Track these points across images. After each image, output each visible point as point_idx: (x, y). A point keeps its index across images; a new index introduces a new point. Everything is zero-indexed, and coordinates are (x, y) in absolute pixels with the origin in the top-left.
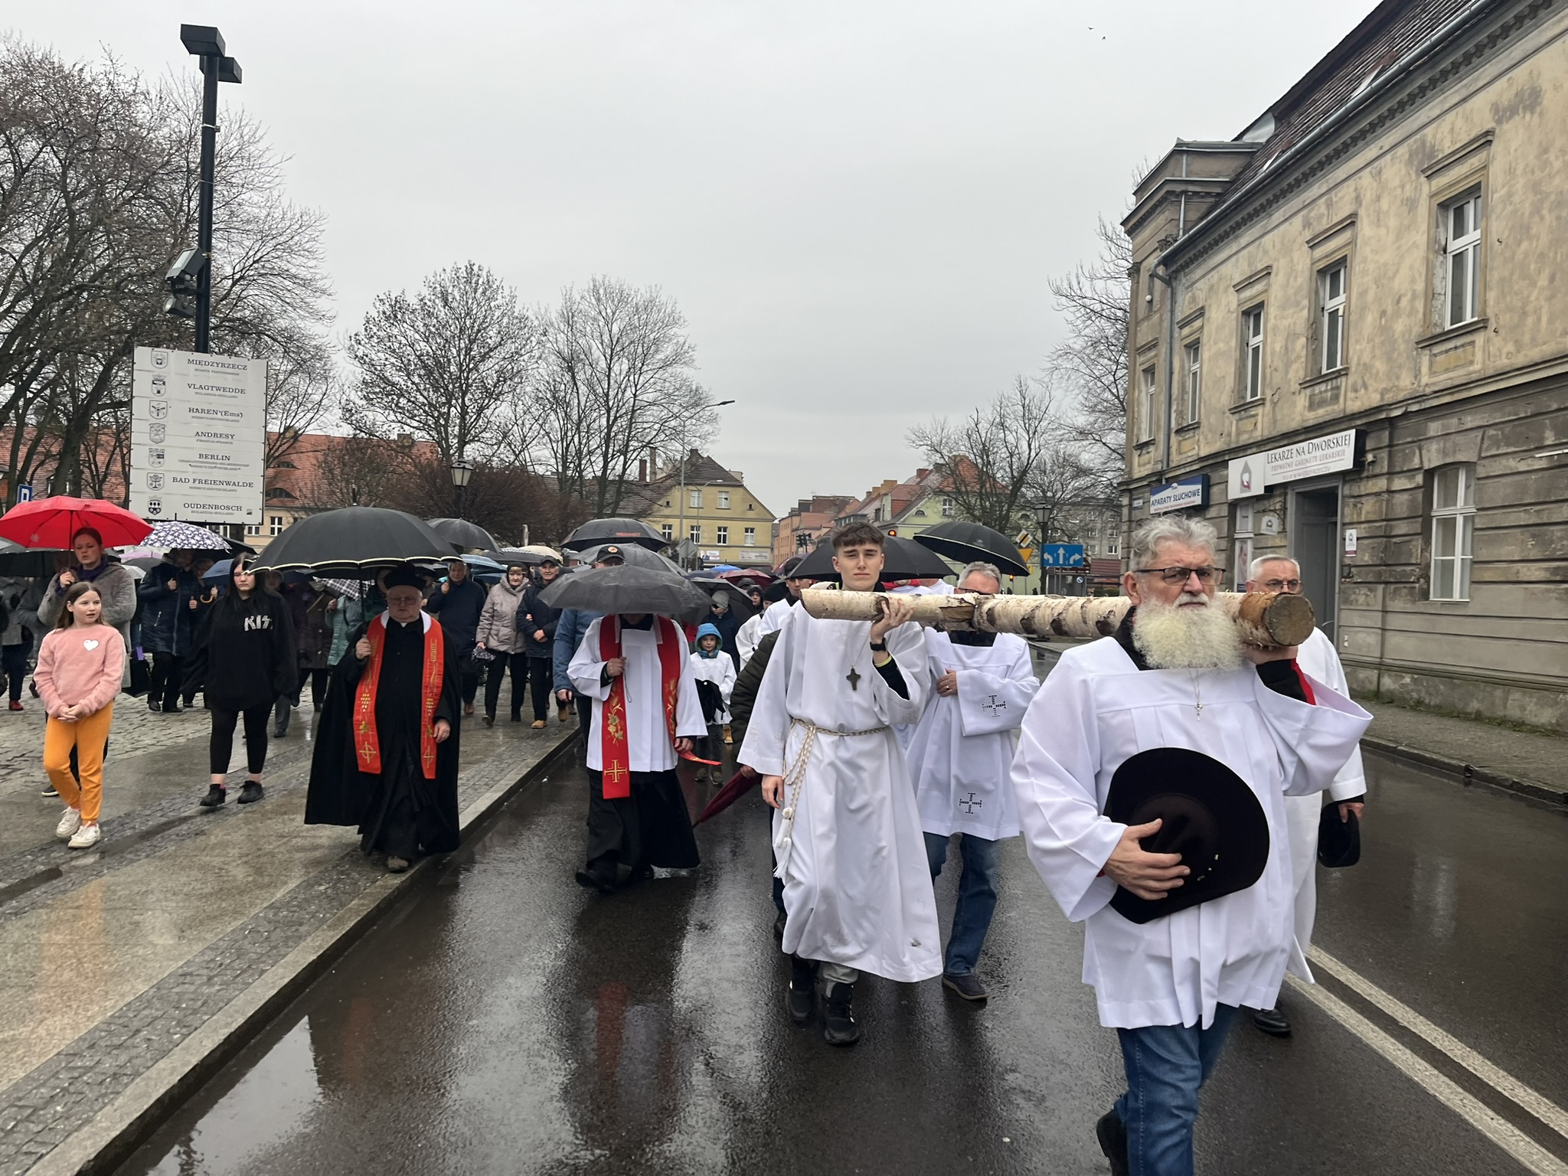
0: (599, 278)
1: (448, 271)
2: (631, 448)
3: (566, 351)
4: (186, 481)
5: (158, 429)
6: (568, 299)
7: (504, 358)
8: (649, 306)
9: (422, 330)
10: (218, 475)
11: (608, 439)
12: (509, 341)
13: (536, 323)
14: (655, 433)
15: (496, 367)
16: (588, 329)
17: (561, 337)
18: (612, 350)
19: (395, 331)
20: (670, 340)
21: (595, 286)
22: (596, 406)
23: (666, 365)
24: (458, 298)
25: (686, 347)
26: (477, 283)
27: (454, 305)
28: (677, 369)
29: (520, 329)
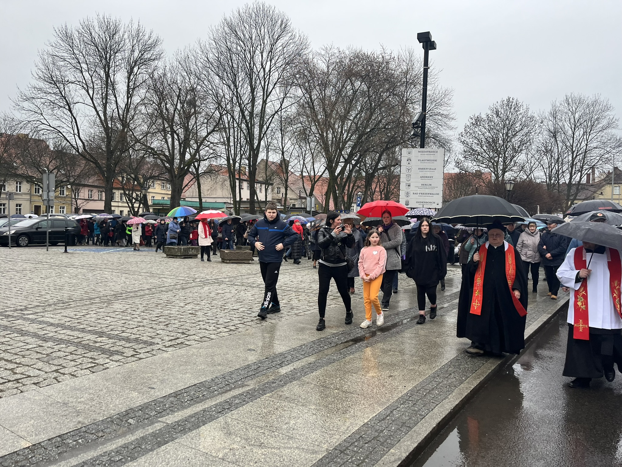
0: (569, 95)
1: (499, 102)
2: (585, 169)
3: (552, 129)
4: (417, 194)
5: (409, 176)
6: (554, 106)
7: (523, 135)
8: (595, 103)
9: (487, 127)
10: (427, 191)
11: (572, 166)
12: (525, 128)
13: (538, 118)
14: (597, 161)
15: (520, 139)
16: (563, 118)
17: (550, 123)
18: (575, 126)
19: (477, 130)
20: (605, 117)
21: (567, 98)
22: (566, 151)
23: (603, 129)
24: (503, 113)
25: (614, 120)
26: (511, 105)
27: (502, 116)
28: (609, 131)
29: (531, 121)
